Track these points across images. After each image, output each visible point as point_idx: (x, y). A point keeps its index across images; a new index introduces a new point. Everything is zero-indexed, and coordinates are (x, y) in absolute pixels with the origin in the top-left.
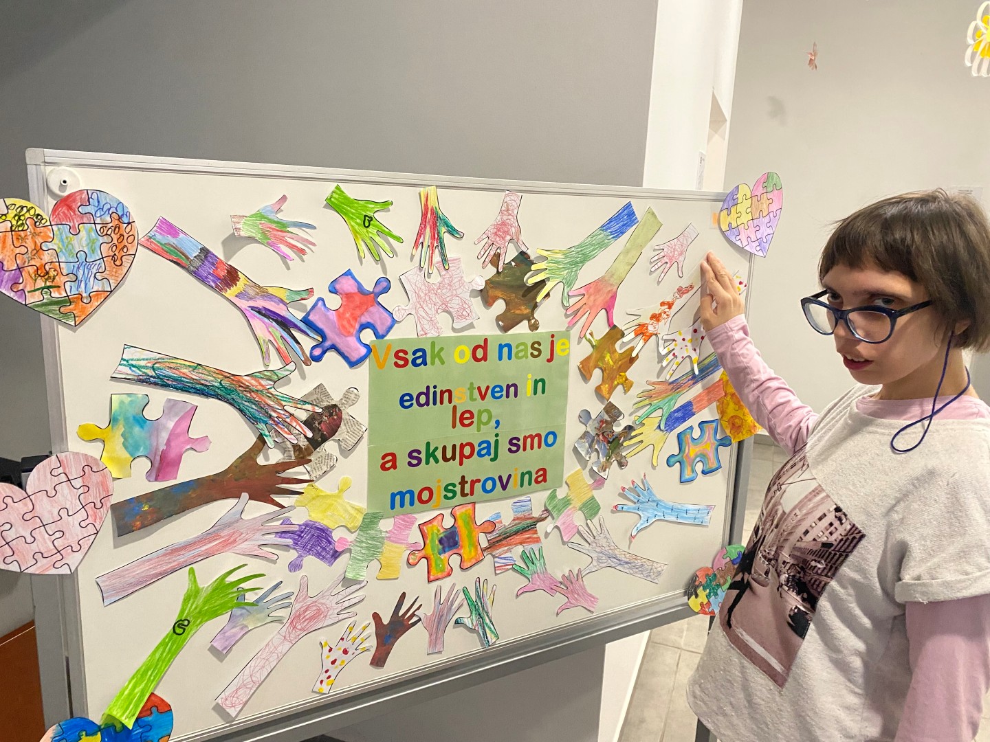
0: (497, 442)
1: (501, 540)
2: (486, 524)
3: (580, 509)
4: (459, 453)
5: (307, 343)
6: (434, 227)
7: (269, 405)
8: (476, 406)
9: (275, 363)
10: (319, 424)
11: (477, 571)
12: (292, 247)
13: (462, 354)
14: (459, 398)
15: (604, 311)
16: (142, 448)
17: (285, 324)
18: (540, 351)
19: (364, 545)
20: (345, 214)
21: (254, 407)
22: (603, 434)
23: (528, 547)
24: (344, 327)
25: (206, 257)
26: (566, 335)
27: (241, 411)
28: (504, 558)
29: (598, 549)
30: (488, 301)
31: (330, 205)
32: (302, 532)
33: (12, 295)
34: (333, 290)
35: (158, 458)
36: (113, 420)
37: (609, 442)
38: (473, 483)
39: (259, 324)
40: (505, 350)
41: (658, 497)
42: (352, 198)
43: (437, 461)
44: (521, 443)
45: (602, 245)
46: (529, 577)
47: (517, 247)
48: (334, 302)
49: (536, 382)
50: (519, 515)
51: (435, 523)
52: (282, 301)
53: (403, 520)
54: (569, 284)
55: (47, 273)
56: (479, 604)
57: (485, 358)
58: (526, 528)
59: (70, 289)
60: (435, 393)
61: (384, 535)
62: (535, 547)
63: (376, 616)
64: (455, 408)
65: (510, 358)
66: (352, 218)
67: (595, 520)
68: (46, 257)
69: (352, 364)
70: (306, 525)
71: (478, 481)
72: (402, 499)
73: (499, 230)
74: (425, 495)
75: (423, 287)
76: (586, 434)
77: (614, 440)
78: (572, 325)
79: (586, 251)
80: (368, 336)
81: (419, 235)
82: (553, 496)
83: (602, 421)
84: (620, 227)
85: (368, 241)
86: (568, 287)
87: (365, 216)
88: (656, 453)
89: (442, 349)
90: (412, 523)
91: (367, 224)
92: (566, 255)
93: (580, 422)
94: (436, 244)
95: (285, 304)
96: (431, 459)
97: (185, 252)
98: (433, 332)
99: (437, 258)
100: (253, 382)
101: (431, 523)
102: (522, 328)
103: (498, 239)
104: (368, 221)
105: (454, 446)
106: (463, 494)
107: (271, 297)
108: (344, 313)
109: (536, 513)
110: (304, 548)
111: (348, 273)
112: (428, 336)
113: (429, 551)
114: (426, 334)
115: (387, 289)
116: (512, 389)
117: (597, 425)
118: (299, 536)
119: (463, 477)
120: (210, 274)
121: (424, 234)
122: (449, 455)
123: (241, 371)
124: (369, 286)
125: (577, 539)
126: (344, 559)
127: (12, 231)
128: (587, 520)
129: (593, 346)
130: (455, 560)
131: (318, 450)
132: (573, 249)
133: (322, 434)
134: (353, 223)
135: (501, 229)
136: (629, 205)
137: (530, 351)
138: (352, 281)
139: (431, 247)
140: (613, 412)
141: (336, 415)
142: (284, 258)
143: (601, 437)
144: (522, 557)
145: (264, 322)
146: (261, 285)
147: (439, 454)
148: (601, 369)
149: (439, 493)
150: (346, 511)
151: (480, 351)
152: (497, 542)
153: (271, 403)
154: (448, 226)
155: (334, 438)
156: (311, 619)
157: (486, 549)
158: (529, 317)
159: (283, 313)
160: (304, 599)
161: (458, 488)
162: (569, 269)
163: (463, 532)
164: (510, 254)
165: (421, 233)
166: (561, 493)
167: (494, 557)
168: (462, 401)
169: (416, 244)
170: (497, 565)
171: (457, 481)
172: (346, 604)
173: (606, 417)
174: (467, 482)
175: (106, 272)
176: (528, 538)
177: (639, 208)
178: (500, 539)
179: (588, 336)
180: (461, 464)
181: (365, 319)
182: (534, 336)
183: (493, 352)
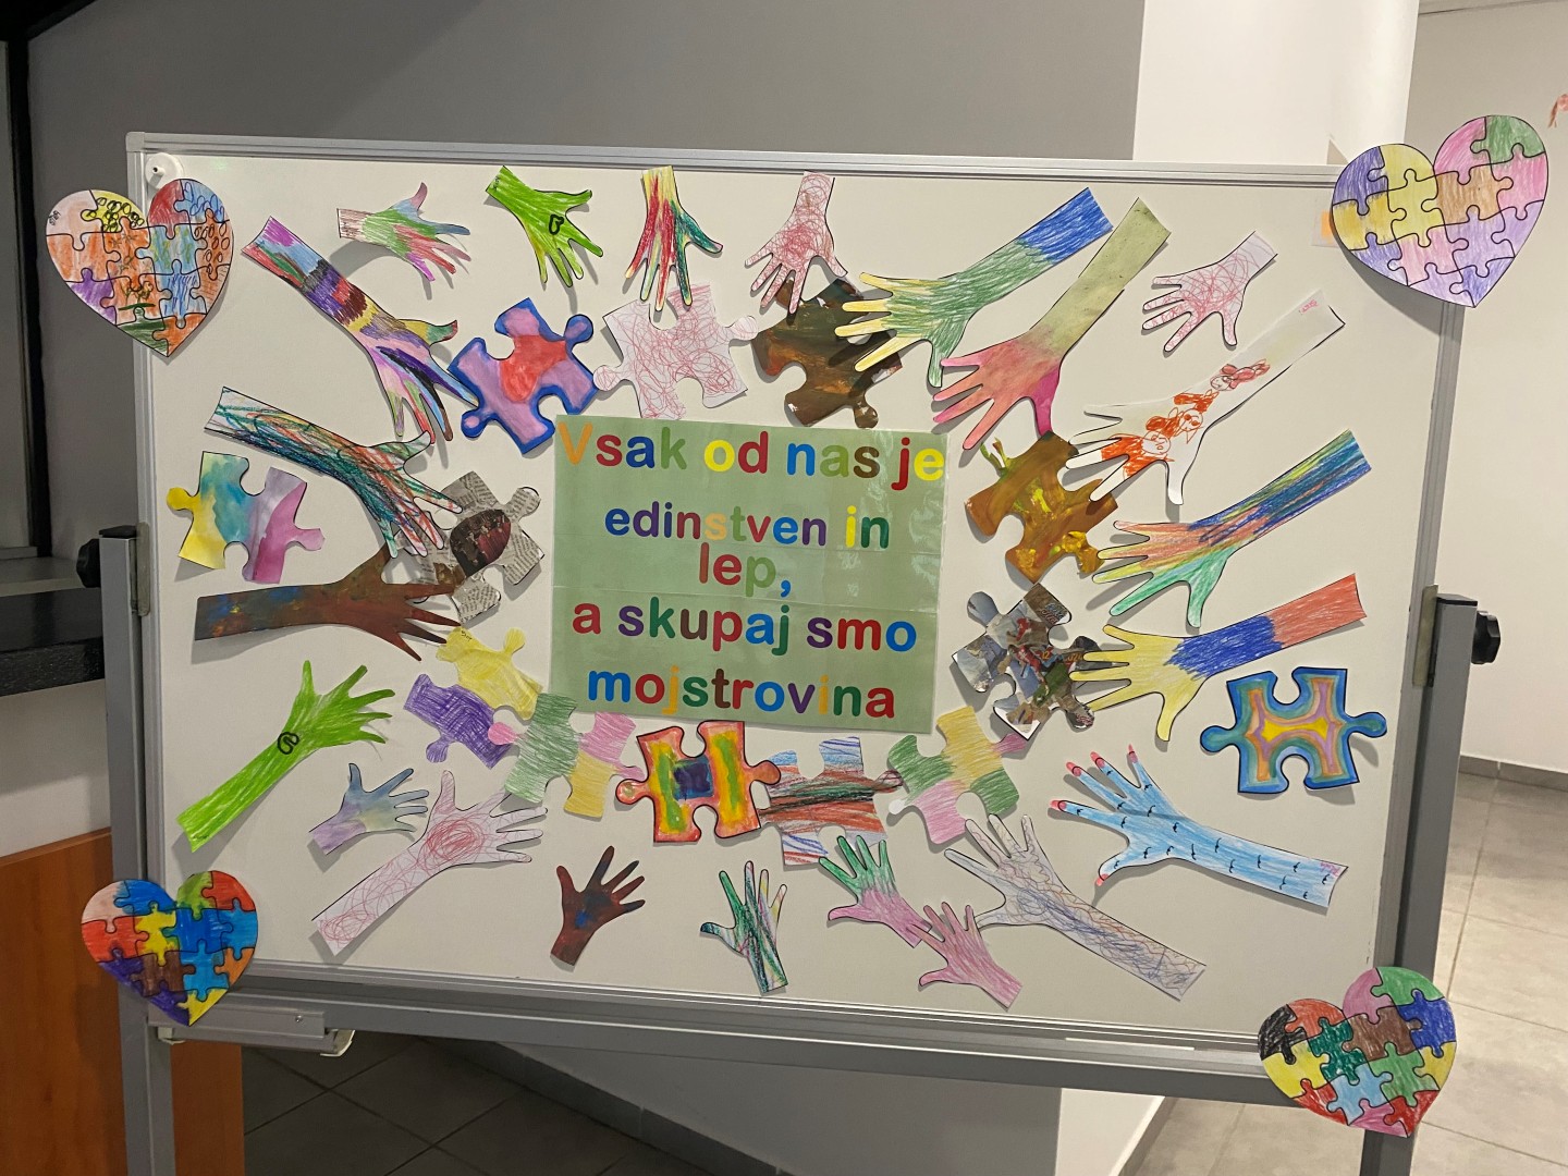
0: (785, 622)
1: (795, 805)
2: (765, 768)
3: (974, 790)
4: (721, 628)
5: (455, 408)
6: (670, 233)
7: (395, 493)
8: (747, 550)
9: (411, 432)
10: (475, 537)
11: (744, 850)
12: (440, 262)
13: (720, 455)
14: (715, 533)
15: (1027, 403)
16: (238, 533)
17: (427, 377)
18: (875, 466)
19: (542, 746)
20: (522, 213)
21: (378, 494)
22: (1027, 648)
23: (853, 836)
24: (512, 387)
25: (325, 274)
26: (936, 440)
27: (363, 499)
28: (802, 841)
29: (1020, 883)
30: (769, 366)
31: (495, 197)
32: (447, 702)
33: (100, 311)
34: (502, 327)
35: (257, 548)
36: (203, 487)
37: (1041, 668)
38: (739, 686)
39: (390, 373)
40: (802, 457)
41: (1178, 809)
42: (532, 188)
43: (671, 634)
44: (834, 631)
45: (1023, 274)
46: (858, 892)
47: (828, 270)
48: (502, 347)
49: (868, 523)
50: (836, 768)
51: (665, 740)
52: (423, 342)
53: (611, 722)
54: (947, 345)
55: (142, 287)
56: (753, 912)
57: (762, 467)
58: (849, 797)
59: (163, 310)
60: (668, 516)
61: (576, 739)
62: (867, 835)
63: (562, 873)
64: (705, 547)
65: (810, 471)
66: (532, 220)
67: (1011, 821)
68: (141, 267)
69: (528, 447)
70: (454, 691)
71: (749, 684)
72: (609, 686)
73: (792, 242)
74: (650, 689)
75: (647, 336)
76: (982, 642)
77: (1053, 664)
78: (945, 425)
79: (981, 283)
80: (552, 408)
81: (642, 246)
82: (908, 747)
83: (1022, 621)
84: (1065, 239)
85: (556, 255)
86: (942, 351)
87: (553, 216)
88: (1168, 714)
89: (681, 443)
90: (627, 731)
91: (554, 229)
92: (937, 289)
93: (971, 615)
94: (670, 263)
95: (427, 347)
96: (661, 629)
97: (300, 267)
98: (667, 411)
99: (672, 284)
100: (379, 457)
101: (657, 738)
102: (843, 420)
103: (790, 256)
104: (556, 223)
105: (703, 615)
106: (720, 703)
107: (409, 336)
108: (513, 367)
109: (874, 771)
110: (450, 727)
111: (526, 304)
112: (661, 417)
113: (655, 786)
114: (655, 415)
115: (586, 336)
116: (815, 531)
117: (1012, 628)
118: (443, 707)
119: (720, 672)
120: (328, 297)
121: (651, 246)
122: (694, 627)
123: (366, 440)
124: (558, 328)
125: (963, 846)
126: (507, 763)
127: (103, 232)
128: (988, 815)
129: (1000, 470)
130: (705, 818)
131: (472, 577)
132: (954, 279)
133: (480, 553)
134: (532, 227)
135: (796, 238)
136: (1085, 196)
137: (853, 463)
138: (530, 318)
139: (663, 267)
140: (1046, 609)
141: (502, 527)
142: (427, 277)
143: (1022, 654)
144: (839, 850)
145: (396, 371)
146: (397, 318)
147: (675, 622)
148: (1019, 515)
149: (674, 691)
150: (515, 684)
151: (754, 452)
152: (789, 805)
153: (399, 491)
154: (693, 233)
155: (496, 562)
156: (458, 844)
157: (764, 813)
158: (855, 398)
159: (425, 361)
160: (449, 809)
161: (711, 690)
162: (943, 316)
163: (721, 770)
164: (814, 284)
165: (644, 244)
166: (928, 746)
167: (782, 832)
168: (718, 535)
169: (636, 263)
170: (787, 849)
171: (709, 676)
172: (512, 837)
173: (1031, 614)
174: (727, 683)
175: (202, 288)
176: (855, 816)
177: (1113, 204)
178: (795, 803)
179: (991, 450)
180: (717, 647)
181: (551, 379)
182: (866, 437)
183: (777, 457)
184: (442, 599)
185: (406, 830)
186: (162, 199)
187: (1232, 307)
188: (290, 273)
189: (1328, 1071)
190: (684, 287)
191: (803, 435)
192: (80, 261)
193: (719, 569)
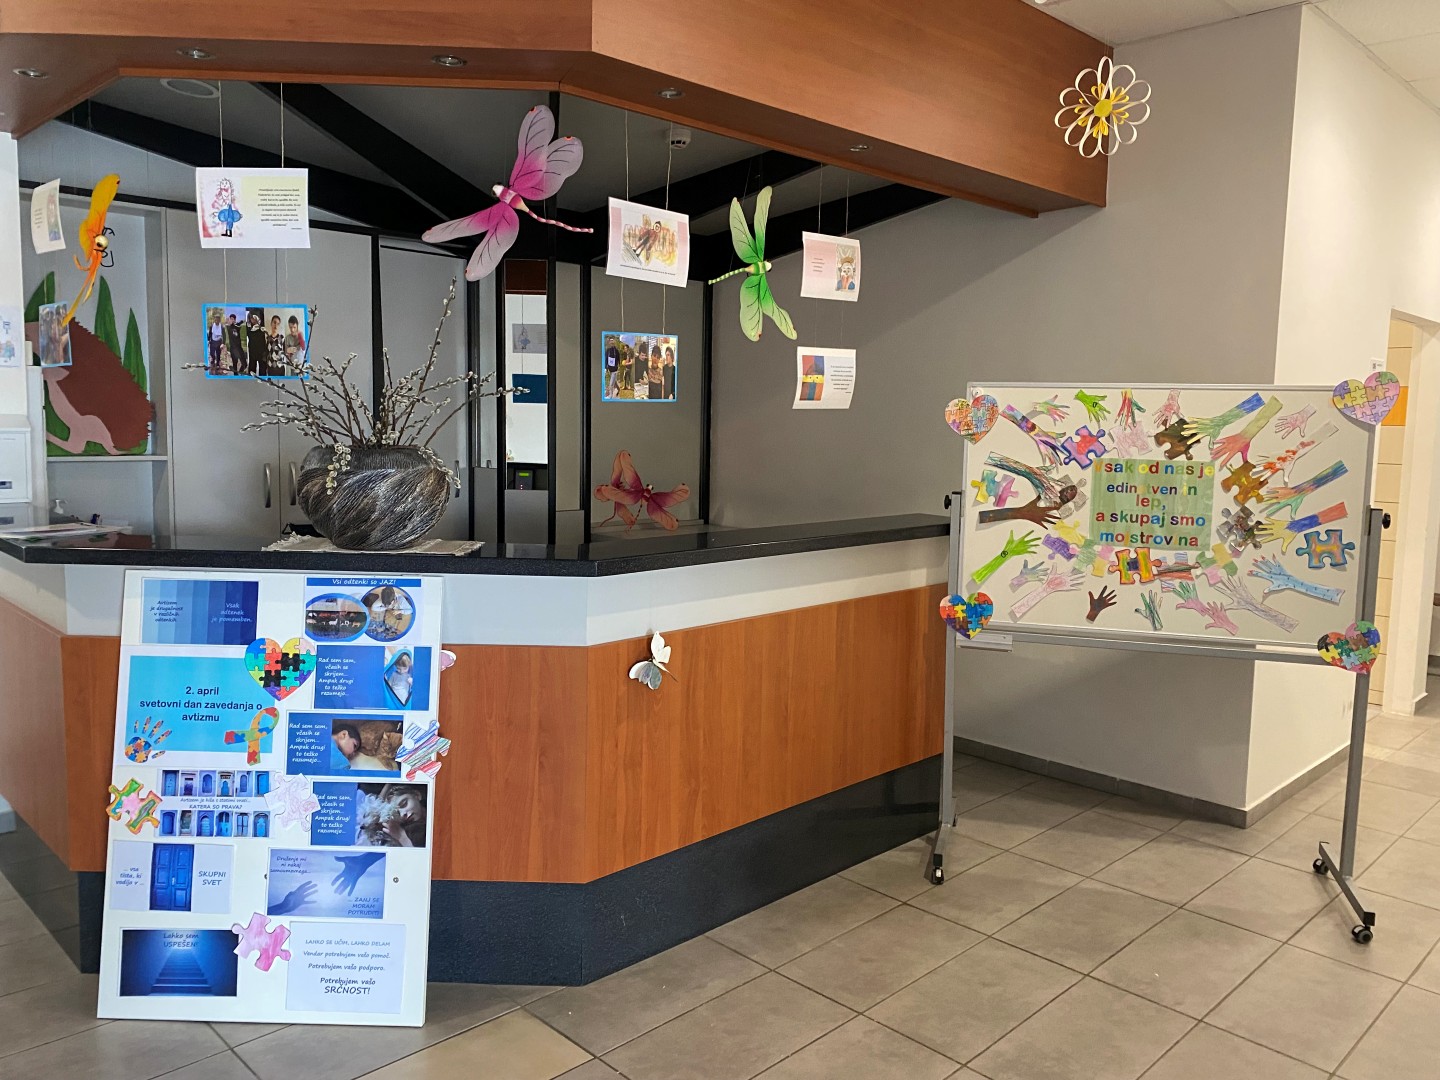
0: (1163, 517)
2: (1156, 562)
3: (1224, 568)
4: (1142, 520)
5: (1062, 456)
6: (1129, 407)
7: (1043, 481)
8: (1152, 496)
9: (1048, 464)
10: (1066, 493)
11: (1149, 586)
12: (1059, 416)
13: (1143, 469)
15: (1240, 453)
16: (993, 493)
17: (1054, 448)
18: (1193, 472)
19: (1085, 555)
20: (1084, 402)
21: (1037, 481)
22: (1240, 525)
23: (1184, 582)
24: (1080, 450)
25: (1024, 420)
26: (1211, 464)
27: (1032, 482)
28: (1168, 584)
29: (1238, 596)
30: (1159, 443)
31: (1077, 397)
32: (1056, 542)
33: (957, 431)
34: (1077, 434)
35: (998, 497)
36: (983, 480)
37: (1245, 530)
38: (1149, 537)
39: (1043, 447)
41: (1289, 573)
42: (1088, 395)
43: (1127, 521)
44: (1179, 520)
45: (1238, 416)
46: (1186, 599)
47: (1178, 416)
48: (1077, 439)
49: (1190, 488)
50: (1179, 561)
51: (1124, 553)
52: (1053, 438)
53: (1107, 548)
54: (1215, 437)
55: (969, 424)
56: (1151, 605)
57: (1157, 472)
58: (1183, 570)
59: (975, 430)
60: (1127, 487)
61: (1096, 553)
62: (1189, 582)
63: (1090, 594)
64: (1138, 495)
65: (1172, 473)
66: (1088, 404)
67: (1235, 577)
68: (969, 419)
69: (1083, 468)
70: (1058, 539)
71: (1152, 536)
72: (1109, 537)
74: (1120, 538)
75: (1122, 435)
76: (1227, 523)
77: (1249, 529)
78: (1215, 458)
79: (1225, 419)
80: (1092, 456)
82: (1202, 555)
83: (1239, 517)
84: (1251, 407)
85: (1095, 413)
86: (1213, 438)
87: (1094, 402)
88: (1285, 545)
89: (1131, 465)
90: (1112, 551)
91: (1094, 406)
92: (1212, 421)
93: (1222, 515)
94: (1130, 415)
96: (1124, 520)
97: (1016, 418)
98: (1127, 456)
99: (1130, 420)
100: (1038, 471)
101: (1121, 553)
102: (1183, 458)
103: (1166, 412)
104: (1095, 404)
105: (1137, 516)
106: (1142, 542)
107: (1049, 436)
108: (1081, 444)
109: (1191, 563)
110: (1056, 549)
111: (1085, 427)
112: (1125, 458)
113: (1121, 567)
114: (1123, 458)
115: (1103, 435)
116: (1173, 490)
117: (1236, 519)
118: (1054, 543)
119: (1142, 533)
120: (1025, 426)
121: (1124, 410)
122: (1134, 519)
123: (1034, 466)
124: (1094, 433)
125: (1220, 585)
126: (1074, 560)
127: (959, 409)
128: (1228, 575)
129: (1232, 472)
130: (1136, 577)
131: (1065, 505)
132: (1217, 418)
133: (1068, 498)
134: (1088, 406)
135: (1168, 407)
136: (1257, 394)
137: (1186, 470)
138: (1086, 431)
139: (1127, 416)
140: (1247, 513)
141: (1075, 490)
142: (1055, 420)
144: (1180, 587)
145: (1045, 446)
146: (1045, 431)
147: (1128, 518)
148: (1238, 485)
149: (1127, 538)
150: (1078, 537)
151: (1154, 468)
152: (1164, 573)
153: (1045, 480)
154: (1137, 406)
155: (1073, 500)
156: (1058, 584)
157: (1156, 575)
158: (1186, 452)
159: (1053, 443)
160: (1055, 573)
161: (1139, 538)
162: (1213, 428)
163: (1142, 562)
164: (1174, 420)
165: (1122, 410)
166: (1209, 554)
167: (1161, 581)
168: (1142, 492)
169: (1119, 415)
170: (1163, 586)
171: (1139, 534)
172: (1074, 582)
173: (1242, 514)
174: (1144, 536)
175: (987, 424)
176: (1185, 576)
177: (1265, 397)
178: (1166, 572)
179: (1229, 466)
180: (1141, 525)
181: (1091, 448)
182: (1190, 463)
183: (1162, 468)
184: (1055, 511)
185: (1040, 580)
186: (977, 400)
187: (1303, 426)
188: (1014, 420)
189: (1341, 654)
190: (1134, 421)
191: (1170, 462)
192: (953, 418)
193: (1143, 501)
